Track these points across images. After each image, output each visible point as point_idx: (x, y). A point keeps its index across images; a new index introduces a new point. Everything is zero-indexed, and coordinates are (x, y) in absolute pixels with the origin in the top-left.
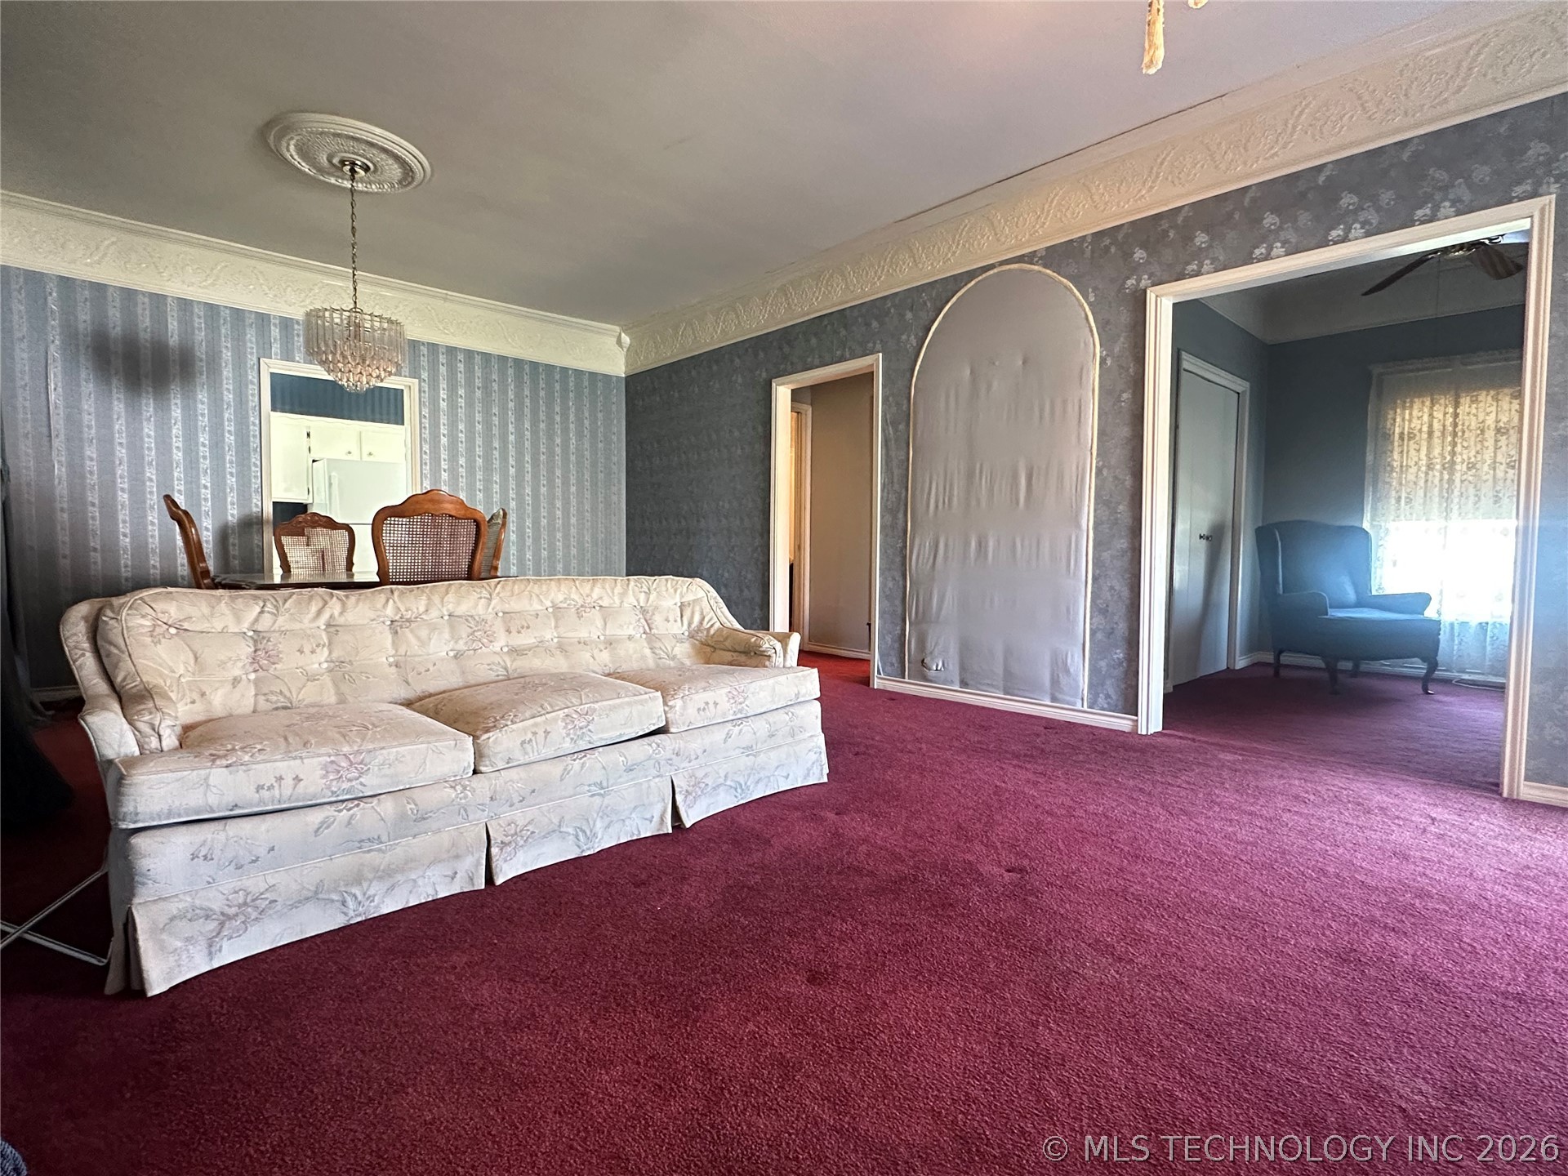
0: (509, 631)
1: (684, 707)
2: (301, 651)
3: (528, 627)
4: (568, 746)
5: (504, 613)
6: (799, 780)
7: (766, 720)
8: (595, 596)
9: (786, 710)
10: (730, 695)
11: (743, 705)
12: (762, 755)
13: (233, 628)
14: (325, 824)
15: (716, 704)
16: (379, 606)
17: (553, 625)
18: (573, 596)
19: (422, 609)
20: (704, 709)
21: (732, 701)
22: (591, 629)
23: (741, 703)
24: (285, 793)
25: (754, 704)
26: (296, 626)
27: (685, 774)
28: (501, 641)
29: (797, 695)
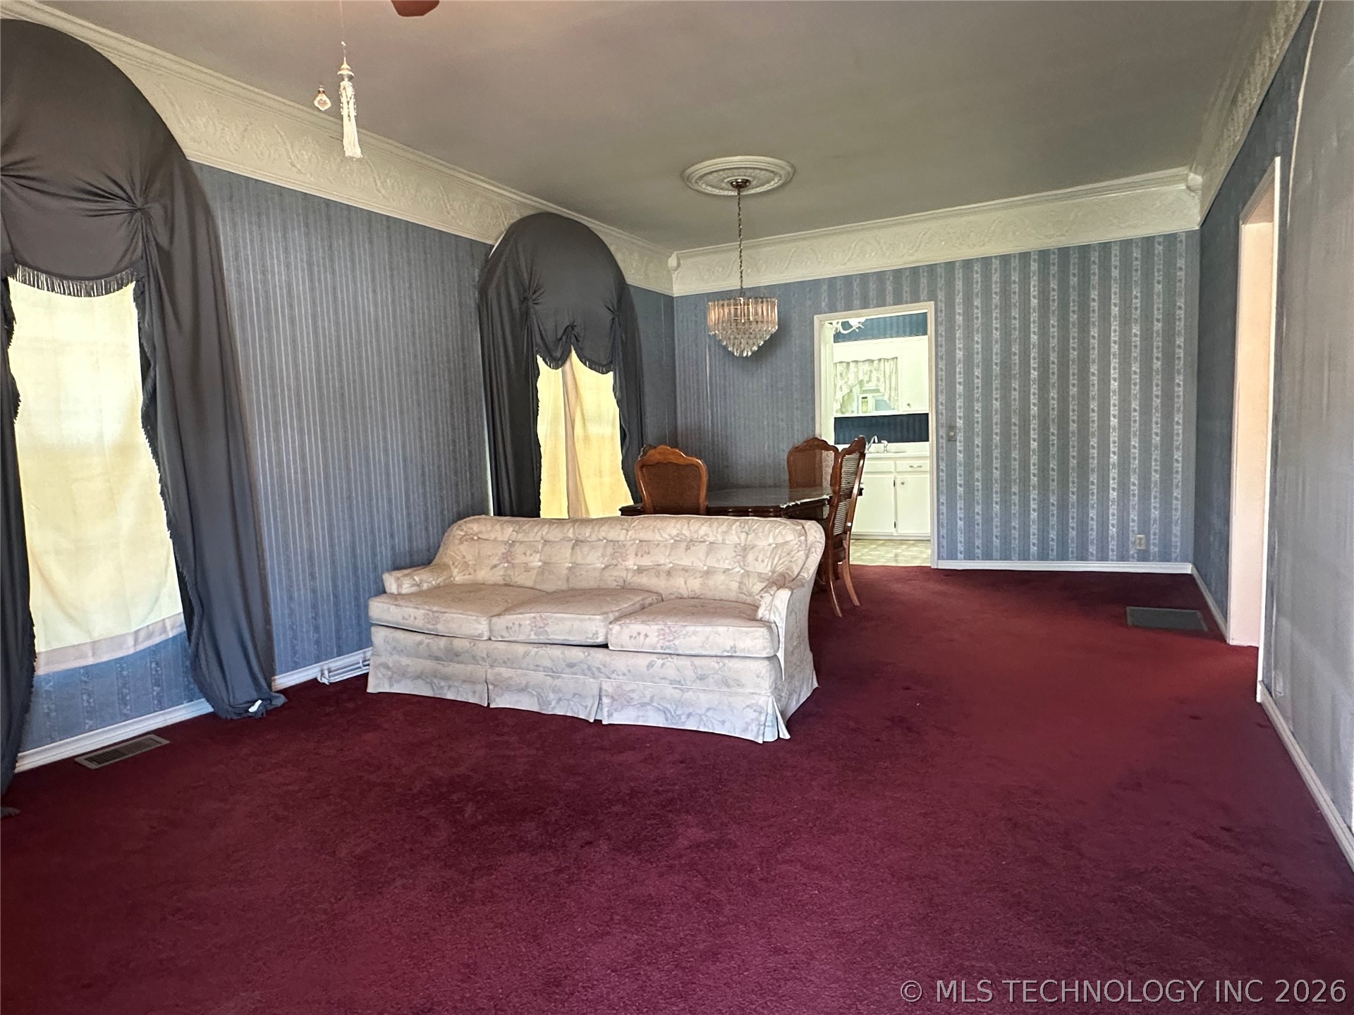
0: (636, 555)
1: (620, 633)
2: (525, 554)
3: (649, 553)
4: (533, 637)
5: (640, 541)
6: (737, 731)
7: (691, 661)
8: (702, 532)
9: (719, 659)
10: (662, 632)
11: (671, 643)
12: (690, 693)
13: (499, 539)
14: (420, 643)
15: (646, 636)
16: (566, 531)
17: (667, 554)
18: (684, 532)
19: (588, 534)
20: (635, 637)
21: (662, 637)
22: (695, 559)
23: (669, 641)
24: (409, 623)
25: (682, 644)
26: (526, 539)
27: (614, 684)
28: (631, 563)
29: (734, 648)
